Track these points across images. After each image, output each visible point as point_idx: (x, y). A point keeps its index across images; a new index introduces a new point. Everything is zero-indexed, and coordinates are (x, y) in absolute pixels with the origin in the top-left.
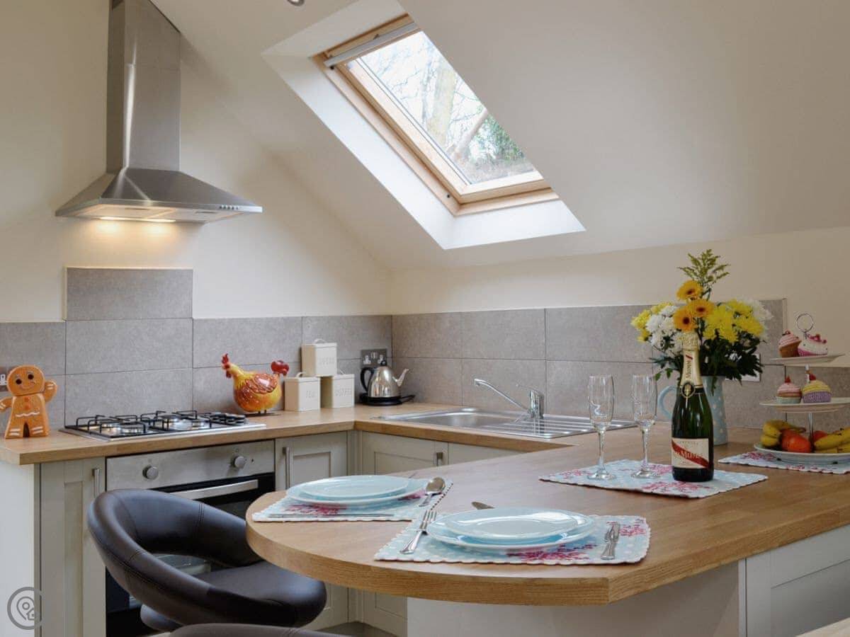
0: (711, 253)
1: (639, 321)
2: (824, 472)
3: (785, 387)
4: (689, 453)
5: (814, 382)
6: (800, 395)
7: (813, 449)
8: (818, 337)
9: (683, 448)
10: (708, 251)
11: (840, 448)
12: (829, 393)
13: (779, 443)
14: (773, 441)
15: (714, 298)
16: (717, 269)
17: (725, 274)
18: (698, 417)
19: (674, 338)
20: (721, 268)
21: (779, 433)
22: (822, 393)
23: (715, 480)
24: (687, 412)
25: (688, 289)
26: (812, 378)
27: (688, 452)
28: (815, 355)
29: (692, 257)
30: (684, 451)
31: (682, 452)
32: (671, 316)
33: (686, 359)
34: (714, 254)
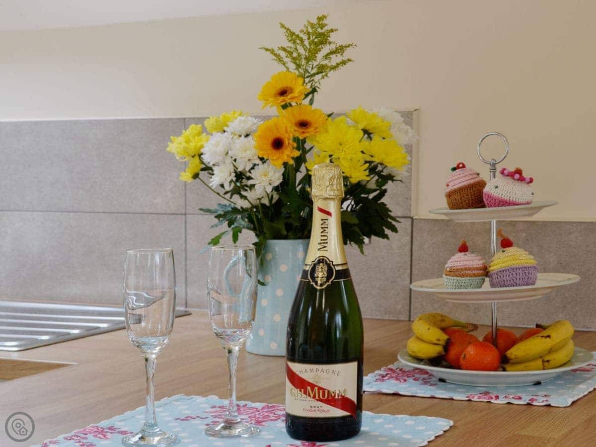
0: (325, 22)
1: (184, 144)
2: (534, 403)
3: (459, 260)
4: (324, 390)
5: (510, 250)
6: (485, 272)
7: (504, 362)
8: (519, 172)
9: (311, 381)
10: (320, 19)
11: (546, 358)
12: (535, 268)
13: (443, 353)
14: (433, 351)
15: (322, 103)
16: (332, 53)
17: (344, 63)
18: (339, 319)
19: (254, 174)
20: (340, 50)
21: (445, 337)
22: (525, 269)
23: (365, 433)
24: (317, 313)
25: (280, 86)
26: (506, 244)
27: (320, 388)
28: (515, 204)
29: (288, 29)
30: (313, 386)
31: (309, 388)
32: (247, 136)
33: (317, 216)
34: (330, 24)
